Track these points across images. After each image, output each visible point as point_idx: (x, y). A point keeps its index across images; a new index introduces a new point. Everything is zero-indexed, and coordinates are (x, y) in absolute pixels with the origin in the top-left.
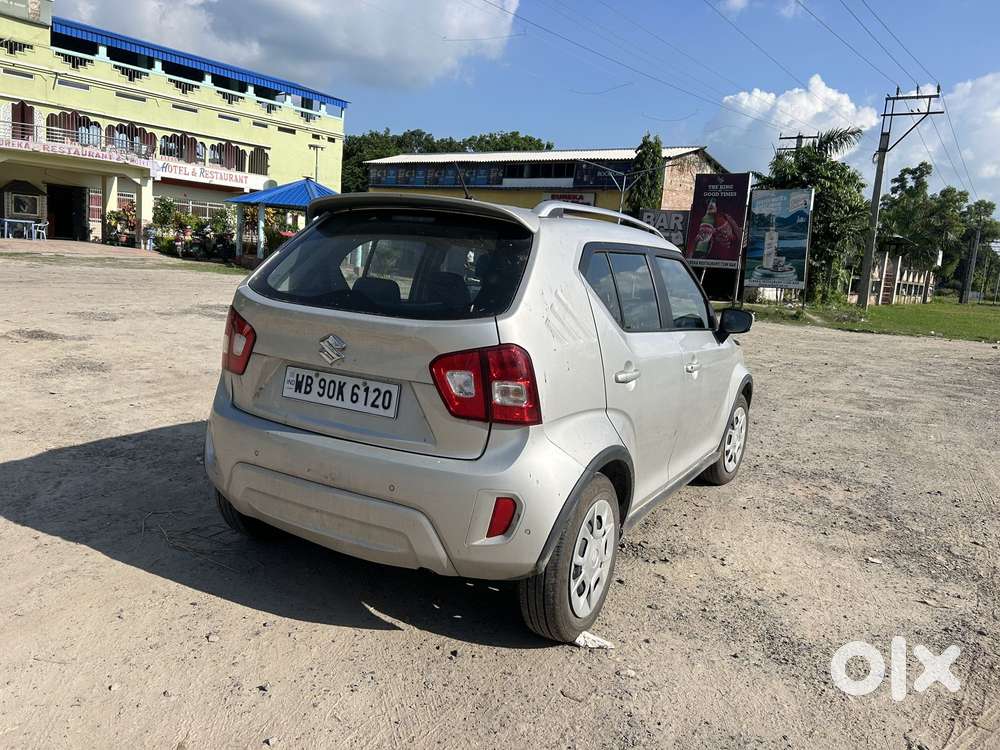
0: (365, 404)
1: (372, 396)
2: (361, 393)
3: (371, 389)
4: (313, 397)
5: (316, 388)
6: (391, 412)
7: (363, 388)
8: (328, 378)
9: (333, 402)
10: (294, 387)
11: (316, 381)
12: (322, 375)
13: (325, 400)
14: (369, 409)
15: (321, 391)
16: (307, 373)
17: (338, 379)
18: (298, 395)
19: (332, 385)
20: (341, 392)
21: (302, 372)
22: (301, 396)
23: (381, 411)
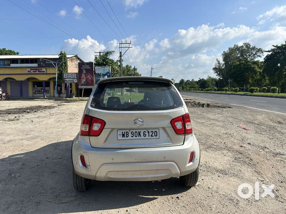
0: (149, 136)
1: (150, 134)
2: (147, 134)
3: (150, 132)
4: (130, 137)
5: (130, 135)
6: (158, 137)
7: (147, 132)
8: (134, 131)
9: (138, 137)
10: (122, 136)
11: (130, 133)
12: (131, 131)
13: (134, 137)
14: (150, 137)
15: (132, 135)
16: (125, 131)
17: (138, 131)
18: (124, 138)
19: (136, 133)
20: (139, 134)
21: (123, 131)
22: (125, 138)
23: (154, 137)
